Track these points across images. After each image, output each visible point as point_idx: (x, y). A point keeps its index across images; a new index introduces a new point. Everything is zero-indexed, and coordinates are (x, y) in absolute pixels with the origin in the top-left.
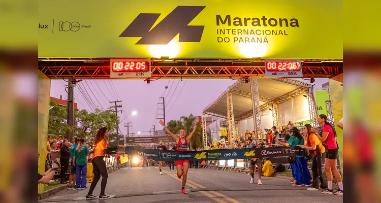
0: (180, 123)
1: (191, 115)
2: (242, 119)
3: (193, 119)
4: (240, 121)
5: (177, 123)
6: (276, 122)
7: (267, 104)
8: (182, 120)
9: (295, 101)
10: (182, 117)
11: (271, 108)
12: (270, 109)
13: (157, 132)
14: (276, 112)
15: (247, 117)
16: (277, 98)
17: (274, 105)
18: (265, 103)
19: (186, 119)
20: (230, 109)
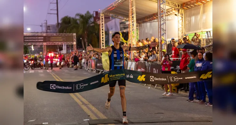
0: (75, 21)
1: (88, 12)
2: (144, 22)
3: (91, 17)
4: (142, 24)
5: (72, 20)
6: (181, 29)
7: (173, 9)
8: (78, 18)
9: (204, 7)
10: (77, 15)
11: (177, 13)
12: (176, 15)
13: (49, 27)
14: (182, 18)
15: (149, 21)
16: (184, 3)
17: (180, 11)
18: (171, 7)
19: (82, 16)
20: (132, 14)
